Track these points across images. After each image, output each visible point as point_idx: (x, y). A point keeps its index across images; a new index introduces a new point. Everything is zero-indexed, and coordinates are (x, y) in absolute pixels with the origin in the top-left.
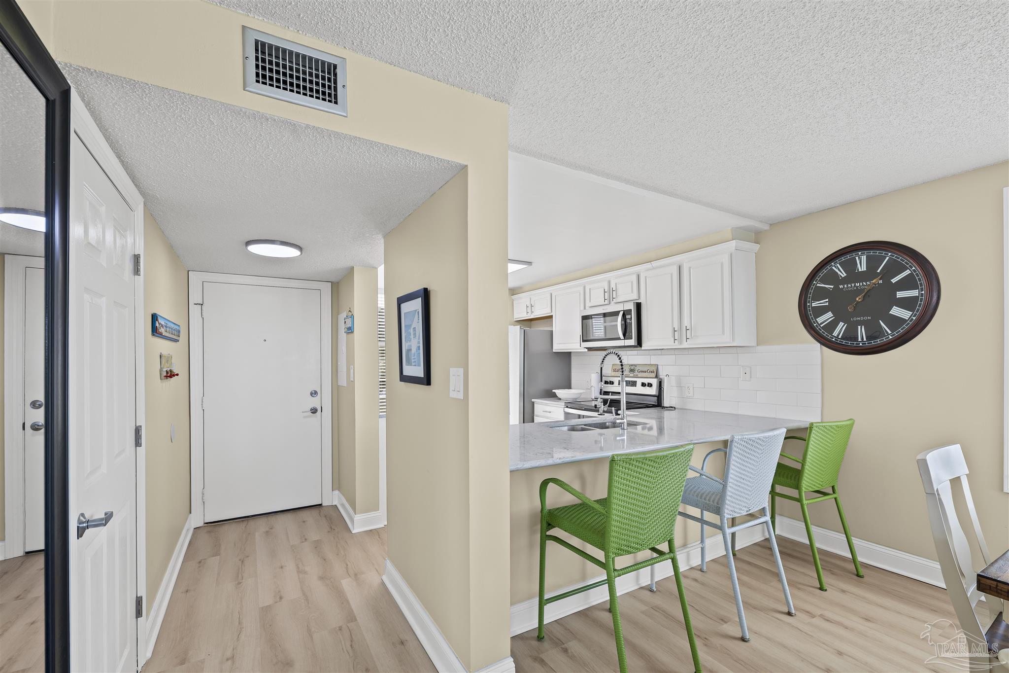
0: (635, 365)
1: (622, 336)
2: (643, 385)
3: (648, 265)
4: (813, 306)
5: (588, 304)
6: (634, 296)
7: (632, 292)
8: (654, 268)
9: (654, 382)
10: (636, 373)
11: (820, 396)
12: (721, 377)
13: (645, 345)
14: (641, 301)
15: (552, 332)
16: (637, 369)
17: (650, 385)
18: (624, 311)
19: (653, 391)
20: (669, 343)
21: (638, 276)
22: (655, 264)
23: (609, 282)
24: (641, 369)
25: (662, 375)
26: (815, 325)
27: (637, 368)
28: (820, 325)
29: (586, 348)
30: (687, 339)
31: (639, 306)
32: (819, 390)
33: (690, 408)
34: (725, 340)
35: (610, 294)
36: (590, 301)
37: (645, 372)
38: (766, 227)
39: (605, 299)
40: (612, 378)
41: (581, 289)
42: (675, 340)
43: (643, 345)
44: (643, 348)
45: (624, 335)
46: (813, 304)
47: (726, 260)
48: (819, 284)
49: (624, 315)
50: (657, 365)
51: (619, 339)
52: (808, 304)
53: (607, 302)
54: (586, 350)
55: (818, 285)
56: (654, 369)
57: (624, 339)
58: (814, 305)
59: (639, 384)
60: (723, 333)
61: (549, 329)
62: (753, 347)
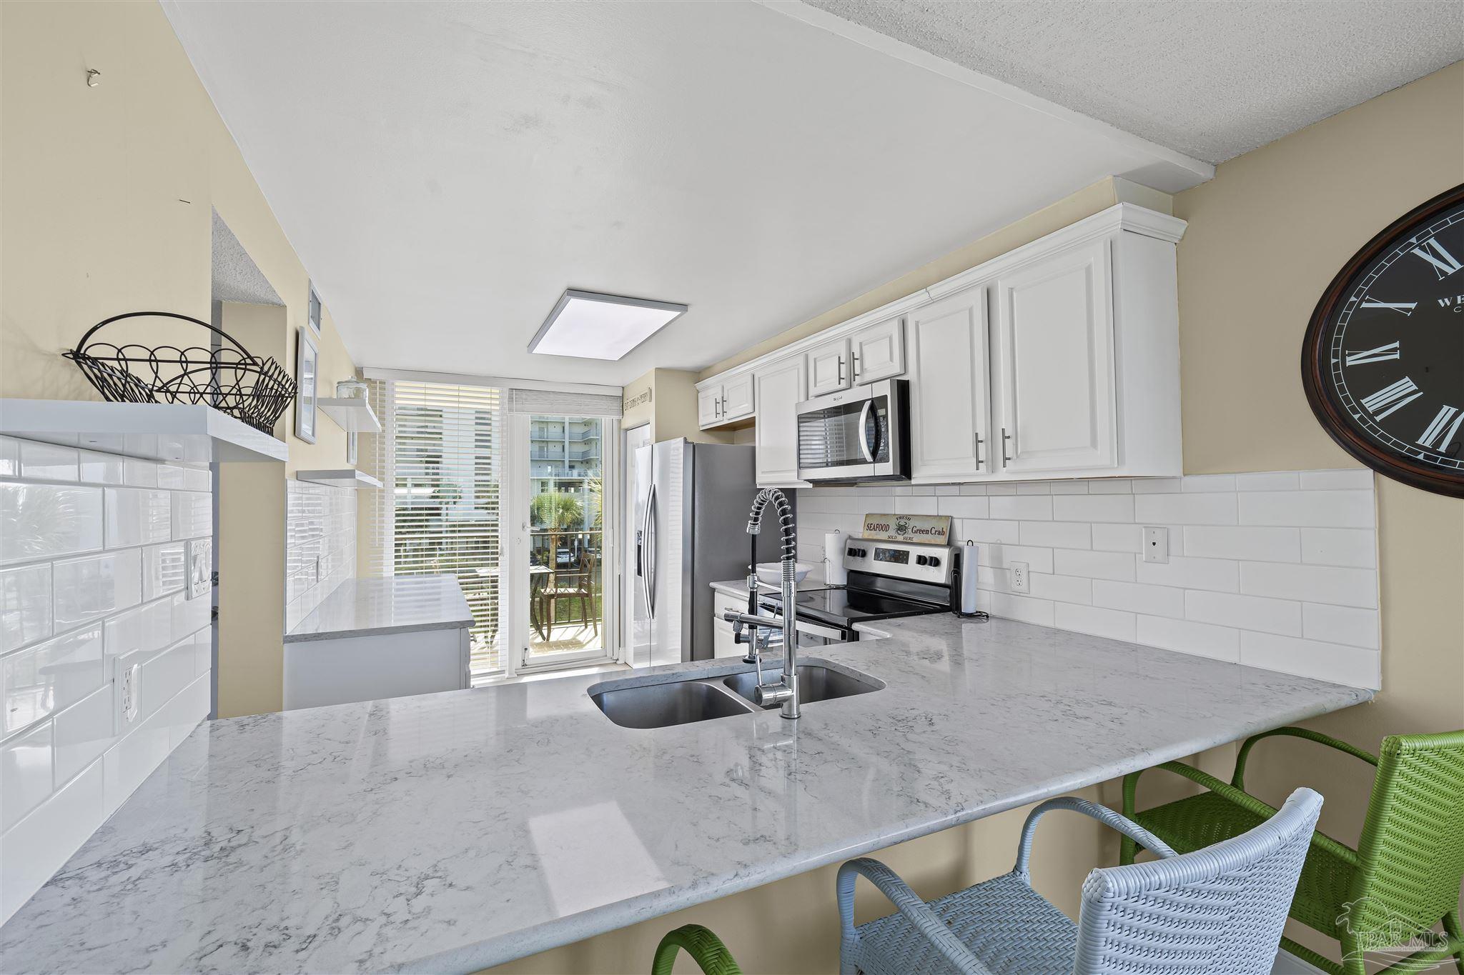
0: (908, 517)
1: (869, 457)
2: (922, 560)
3: (921, 297)
4: (1348, 364)
5: (812, 391)
6: (895, 368)
7: (891, 359)
8: (933, 301)
9: (944, 554)
10: (909, 534)
11: (1375, 616)
12: (1092, 549)
13: (919, 476)
14: (911, 377)
15: (754, 449)
16: (911, 527)
17: (935, 562)
18: (872, 400)
19: (940, 575)
20: (966, 471)
21: (904, 323)
22: (937, 290)
23: (849, 342)
24: (920, 525)
25: (961, 539)
26: (1356, 417)
27: (911, 524)
28: (1372, 416)
29: (810, 481)
30: (1006, 459)
31: (903, 389)
32: (1373, 599)
33: (1022, 619)
34: (1101, 461)
35: (851, 367)
36: (815, 386)
37: (927, 532)
38: (1205, 173)
39: (840, 378)
40: (864, 543)
41: (801, 360)
42: (978, 462)
43: (914, 475)
44: (913, 482)
45: (874, 453)
46: (1348, 359)
47: (1097, 258)
48: (1368, 301)
49: (873, 409)
50: (952, 517)
51: (864, 462)
52: (1333, 361)
53: (844, 384)
54: (811, 486)
55: (1364, 305)
56: (944, 526)
57: (875, 461)
58: (1350, 361)
59: (913, 559)
60: (1094, 443)
61: (751, 444)
62: (1174, 478)
